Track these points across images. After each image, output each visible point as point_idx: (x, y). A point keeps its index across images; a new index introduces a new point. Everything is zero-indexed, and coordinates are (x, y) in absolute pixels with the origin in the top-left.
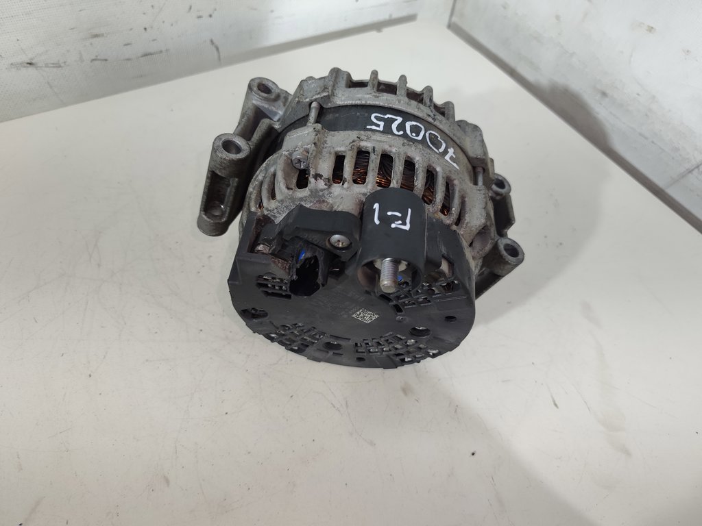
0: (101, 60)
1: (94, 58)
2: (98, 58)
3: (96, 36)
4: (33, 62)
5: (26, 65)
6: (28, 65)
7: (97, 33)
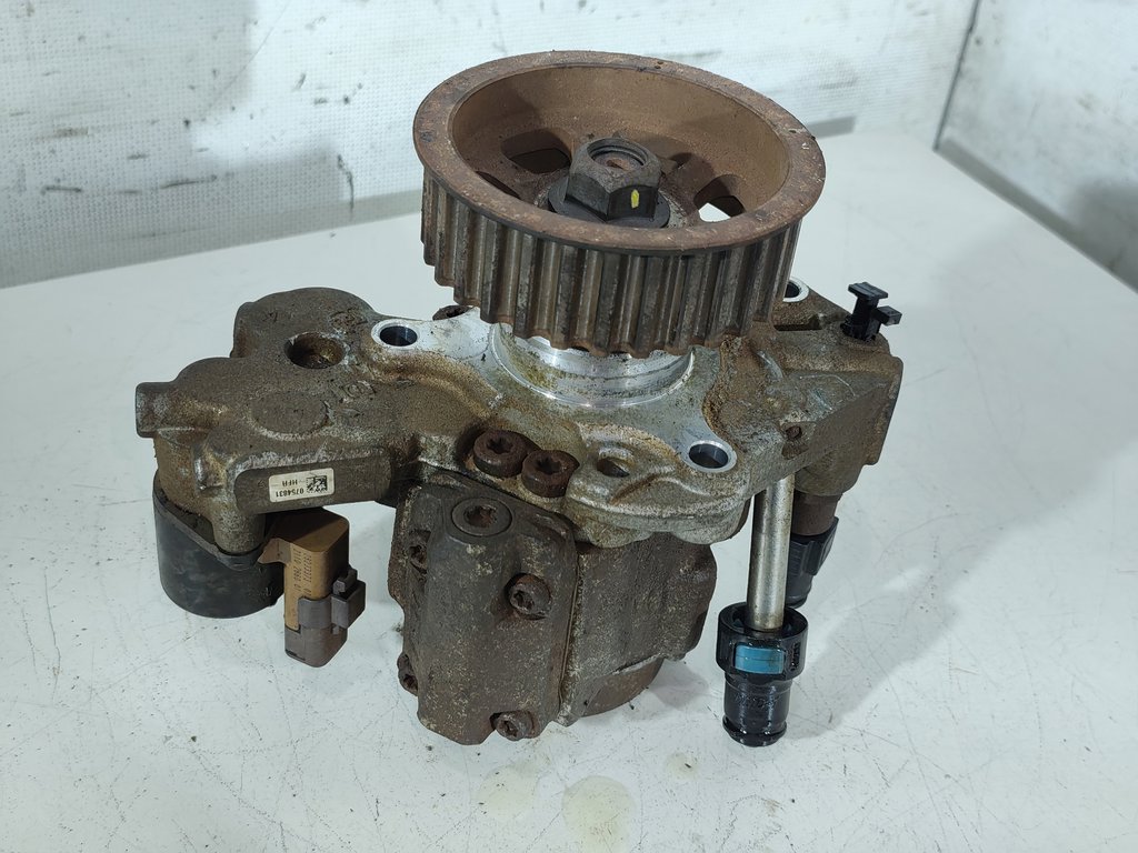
0: (65, 189)
1: (51, 183)
2: (62, 184)
3: (70, 133)
7: (73, 127)
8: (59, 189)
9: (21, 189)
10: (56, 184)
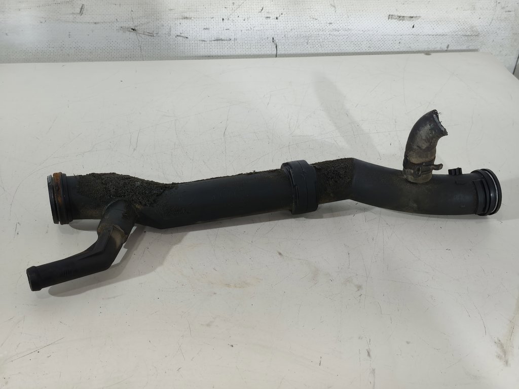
0: (183, 37)
1: (178, 34)
2: (182, 35)
3: (186, 18)
4: (136, 28)
5: (130, 30)
6: (132, 30)
7: (187, 16)
8: (181, 36)
9: (169, 35)
10: (180, 34)
